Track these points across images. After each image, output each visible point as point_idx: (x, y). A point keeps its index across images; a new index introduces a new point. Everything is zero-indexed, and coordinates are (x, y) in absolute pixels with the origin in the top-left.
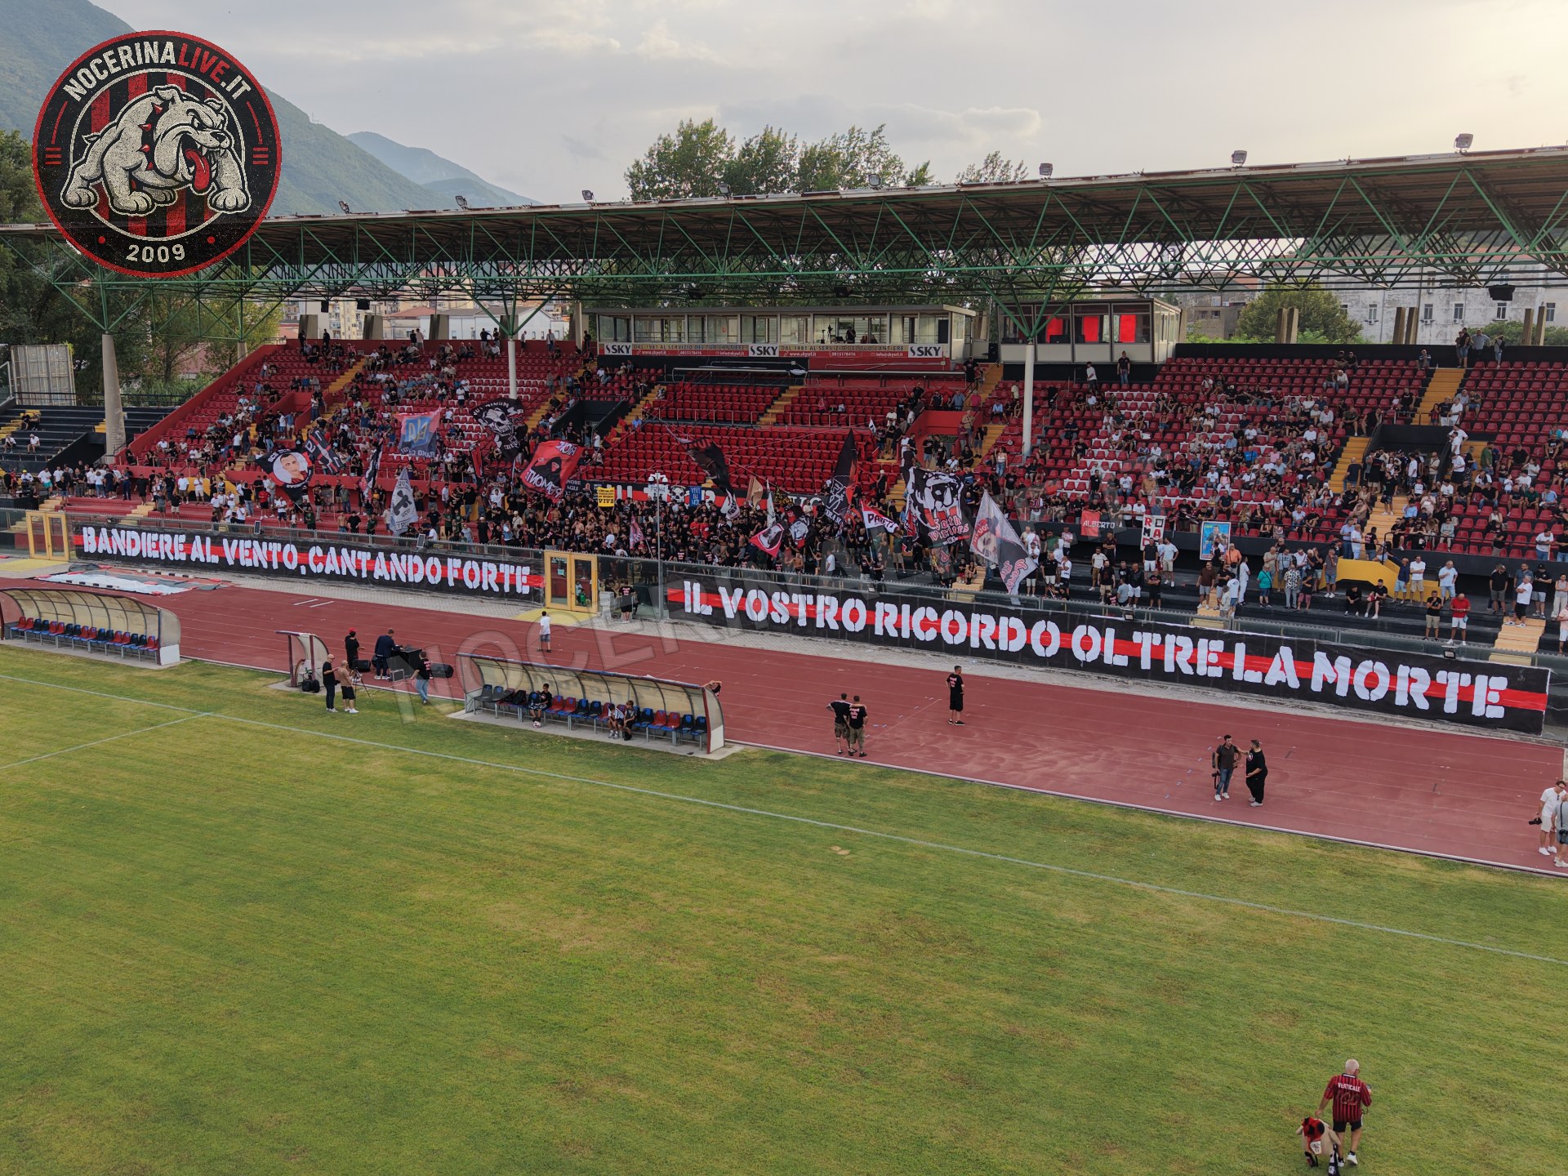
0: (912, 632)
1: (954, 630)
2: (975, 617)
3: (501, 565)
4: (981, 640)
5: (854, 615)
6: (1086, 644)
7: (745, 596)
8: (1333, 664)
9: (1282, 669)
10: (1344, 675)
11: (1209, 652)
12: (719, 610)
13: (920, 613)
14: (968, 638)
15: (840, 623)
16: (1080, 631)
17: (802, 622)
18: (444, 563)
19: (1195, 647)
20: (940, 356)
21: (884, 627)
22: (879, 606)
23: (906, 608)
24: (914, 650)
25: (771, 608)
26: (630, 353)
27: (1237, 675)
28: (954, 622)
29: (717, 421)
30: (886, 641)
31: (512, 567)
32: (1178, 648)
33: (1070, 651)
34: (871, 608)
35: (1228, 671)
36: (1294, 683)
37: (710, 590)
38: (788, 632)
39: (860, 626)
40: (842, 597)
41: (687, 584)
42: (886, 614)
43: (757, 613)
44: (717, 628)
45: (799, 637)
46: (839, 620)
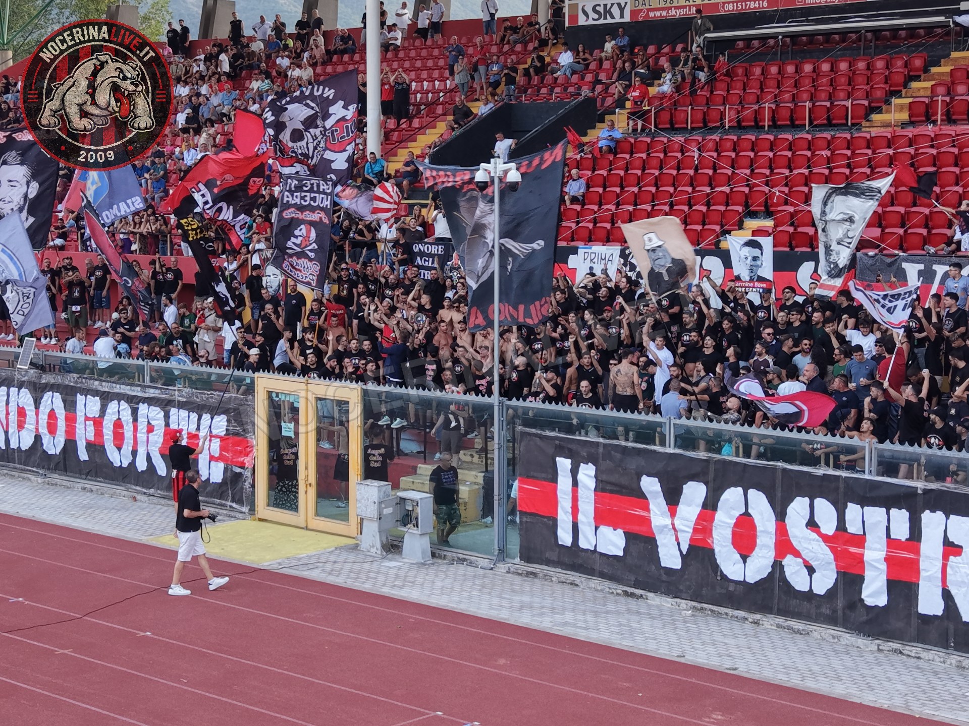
3: (173, 411)
7: (710, 505)
12: (642, 543)
17: (874, 592)
18: (70, 406)
25: (784, 546)
26: (627, 18)
29: (774, 126)
31: (194, 416)
37: (618, 488)
38: (832, 620)
41: (564, 464)
43: (744, 558)
44: (632, 595)
45: (861, 641)
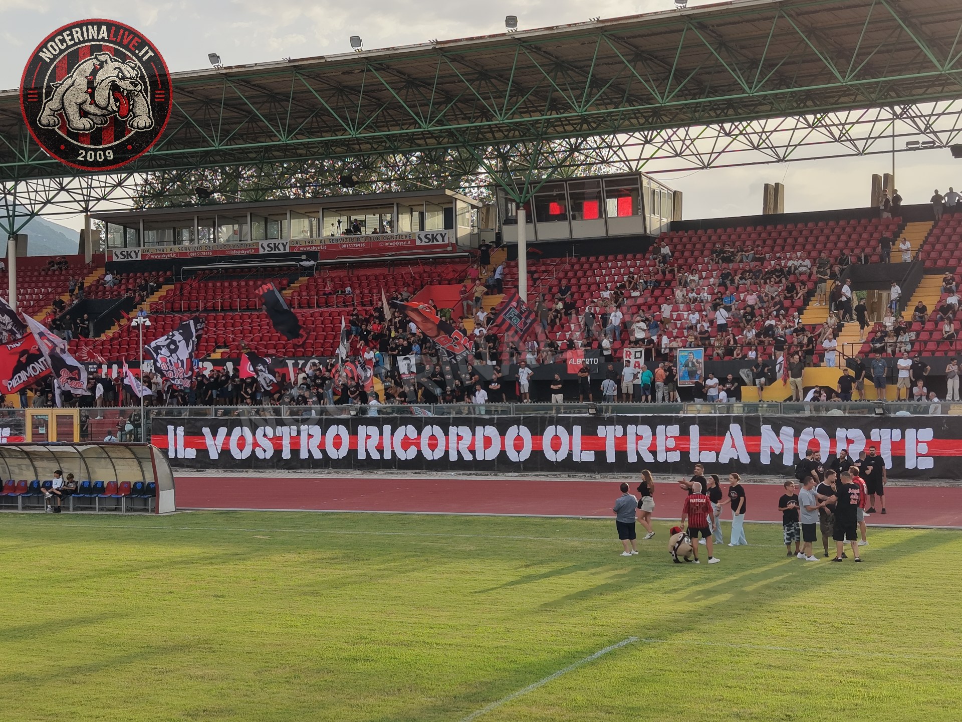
0: (393, 453)
1: (433, 446)
2: (453, 430)
4: (459, 453)
5: (337, 444)
6: (556, 444)
7: (229, 434)
8: (778, 435)
9: (733, 446)
10: (789, 445)
11: (667, 438)
12: (203, 452)
13: (401, 432)
14: (447, 452)
15: (324, 451)
16: (550, 432)
17: (286, 455)
19: (654, 434)
20: (446, 242)
21: (366, 451)
22: (362, 429)
23: (387, 428)
24: (395, 471)
25: (256, 444)
26: (139, 258)
27: (694, 458)
28: (433, 437)
29: (222, 309)
30: (369, 464)
32: (639, 438)
33: (542, 452)
34: (354, 433)
35: (685, 454)
36: (745, 459)
37: (193, 434)
38: (273, 467)
39: (343, 452)
40: (325, 425)
41: (171, 428)
42: (368, 437)
43: (241, 451)
44: (200, 471)
45: (283, 471)
46: (322, 448)
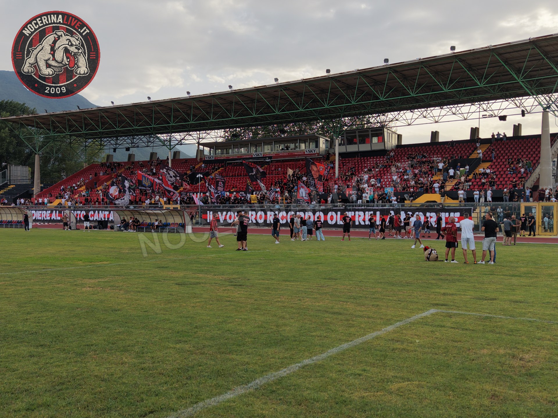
5: (261, 218)
6: (332, 218)
16: (330, 214)
19: (364, 215)
20: (316, 152)
22: (268, 213)
26: (214, 159)
32: (359, 216)
33: (327, 221)
37: (215, 213)
39: (262, 221)
40: (257, 211)
41: (208, 212)
42: (270, 215)
46: (256, 219)
